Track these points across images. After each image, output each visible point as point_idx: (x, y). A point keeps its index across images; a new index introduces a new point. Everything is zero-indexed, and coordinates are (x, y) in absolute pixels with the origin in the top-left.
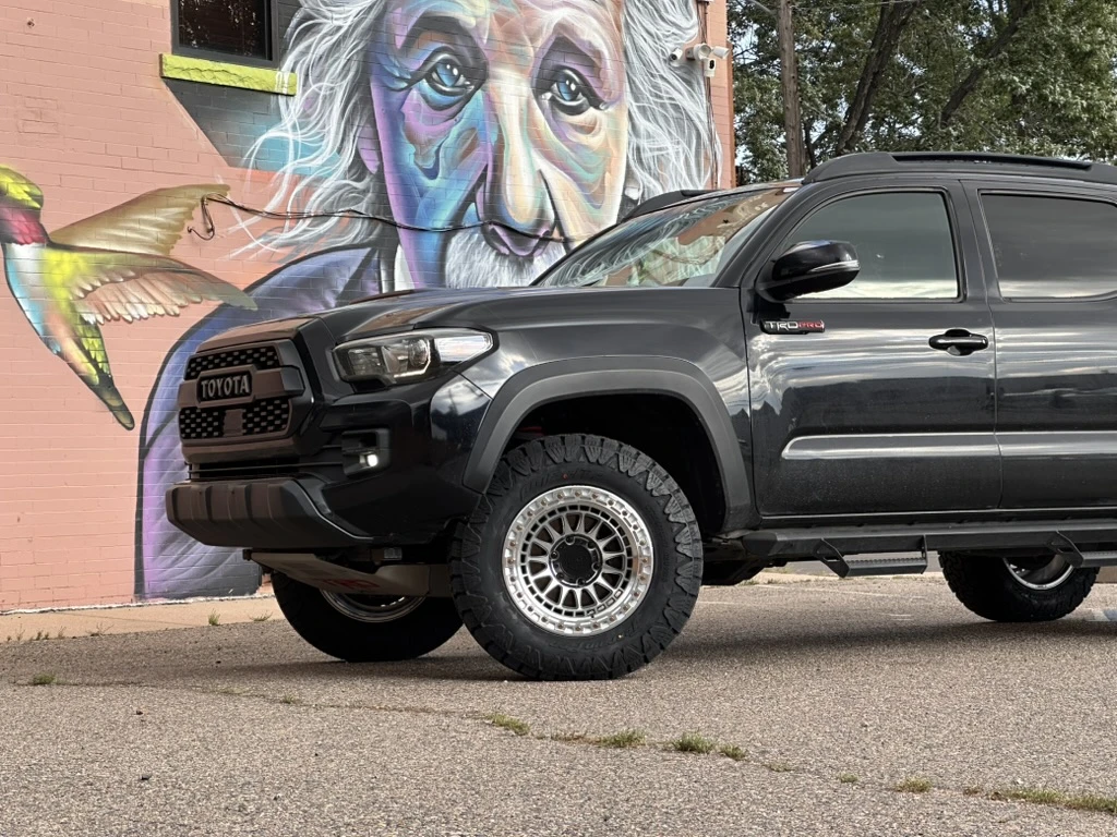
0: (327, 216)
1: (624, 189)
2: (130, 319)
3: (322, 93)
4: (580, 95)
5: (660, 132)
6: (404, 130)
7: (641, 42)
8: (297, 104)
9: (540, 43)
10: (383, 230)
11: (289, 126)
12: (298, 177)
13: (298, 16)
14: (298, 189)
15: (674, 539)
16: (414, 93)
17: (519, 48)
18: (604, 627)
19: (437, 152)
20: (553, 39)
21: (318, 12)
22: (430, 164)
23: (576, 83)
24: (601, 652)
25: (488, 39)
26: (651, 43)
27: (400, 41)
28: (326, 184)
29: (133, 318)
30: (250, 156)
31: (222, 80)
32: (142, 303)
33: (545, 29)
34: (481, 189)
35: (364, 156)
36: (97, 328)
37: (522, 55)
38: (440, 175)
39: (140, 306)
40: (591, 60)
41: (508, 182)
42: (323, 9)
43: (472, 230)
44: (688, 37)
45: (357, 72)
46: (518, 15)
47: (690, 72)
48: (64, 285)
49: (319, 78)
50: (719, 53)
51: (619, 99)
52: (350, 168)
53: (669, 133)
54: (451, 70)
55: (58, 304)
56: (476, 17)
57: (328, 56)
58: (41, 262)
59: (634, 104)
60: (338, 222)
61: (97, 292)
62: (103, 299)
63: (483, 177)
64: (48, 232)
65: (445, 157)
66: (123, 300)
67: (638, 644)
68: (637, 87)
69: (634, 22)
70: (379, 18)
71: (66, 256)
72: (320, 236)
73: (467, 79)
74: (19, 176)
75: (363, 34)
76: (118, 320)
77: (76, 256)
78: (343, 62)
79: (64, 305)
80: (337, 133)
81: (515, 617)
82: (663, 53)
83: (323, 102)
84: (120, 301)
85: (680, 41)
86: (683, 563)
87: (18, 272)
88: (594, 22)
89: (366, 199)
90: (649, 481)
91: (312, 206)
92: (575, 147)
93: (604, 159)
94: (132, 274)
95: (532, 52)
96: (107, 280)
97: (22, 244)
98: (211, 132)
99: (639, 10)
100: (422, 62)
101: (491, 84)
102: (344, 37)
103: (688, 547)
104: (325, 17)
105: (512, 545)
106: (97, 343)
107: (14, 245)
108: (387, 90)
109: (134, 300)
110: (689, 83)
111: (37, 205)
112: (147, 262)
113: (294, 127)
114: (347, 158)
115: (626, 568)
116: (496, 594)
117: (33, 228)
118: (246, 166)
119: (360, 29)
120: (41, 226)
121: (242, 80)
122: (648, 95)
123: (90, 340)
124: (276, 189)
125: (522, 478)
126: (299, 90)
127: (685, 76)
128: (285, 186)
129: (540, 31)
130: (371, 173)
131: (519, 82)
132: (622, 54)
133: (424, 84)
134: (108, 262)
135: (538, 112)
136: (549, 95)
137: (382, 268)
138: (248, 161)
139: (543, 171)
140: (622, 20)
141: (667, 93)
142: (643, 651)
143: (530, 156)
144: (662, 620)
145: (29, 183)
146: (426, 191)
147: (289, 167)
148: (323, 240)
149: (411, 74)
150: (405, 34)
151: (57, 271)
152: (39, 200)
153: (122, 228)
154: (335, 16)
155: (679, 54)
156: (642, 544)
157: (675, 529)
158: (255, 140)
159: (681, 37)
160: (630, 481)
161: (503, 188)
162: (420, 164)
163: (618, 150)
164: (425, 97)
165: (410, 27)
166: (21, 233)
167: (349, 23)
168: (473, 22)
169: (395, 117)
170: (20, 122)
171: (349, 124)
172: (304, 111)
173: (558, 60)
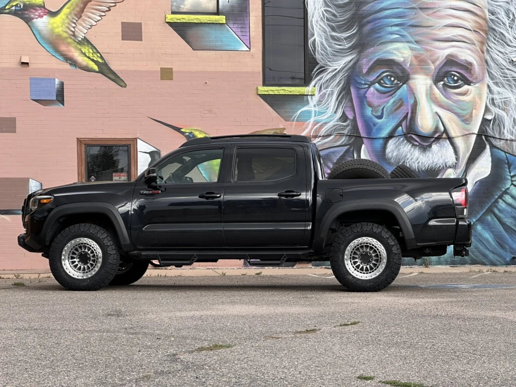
0: (329, 135)
1: (484, 116)
3: (328, 93)
5: (506, 91)
6: (366, 102)
8: (316, 98)
9: (438, 63)
10: (356, 139)
11: (312, 105)
12: (316, 123)
13: (317, 67)
14: (315, 127)
16: (372, 89)
17: (427, 66)
19: (383, 109)
20: (445, 61)
21: (327, 65)
22: (379, 114)
23: (457, 77)
25: (410, 65)
27: (365, 71)
28: (328, 125)
30: (295, 117)
31: (282, 93)
33: (440, 58)
34: (405, 121)
35: (347, 113)
37: (428, 69)
38: (384, 117)
40: (468, 67)
41: (419, 118)
42: (329, 63)
43: (400, 137)
45: (344, 84)
46: (426, 54)
49: (327, 87)
52: (340, 118)
53: (511, 90)
54: (390, 78)
56: (403, 57)
57: (331, 79)
59: (491, 81)
60: (334, 137)
63: (406, 117)
65: (387, 111)
68: (493, 75)
69: (492, 49)
70: (355, 64)
72: (326, 143)
73: (398, 81)
74: (201, 131)
75: (347, 70)
78: (337, 81)
80: (334, 106)
82: (509, 59)
83: (328, 96)
88: (469, 52)
89: (347, 129)
91: (323, 132)
93: (473, 105)
95: (433, 67)
98: (278, 110)
99: (495, 44)
100: (375, 77)
101: (411, 82)
102: (338, 72)
104: (330, 66)
108: (358, 89)
113: (315, 106)
114: (339, 114)
118: (293, 121)
119: (346, 68)
121: (290, 92)
122: (499, 77)
124: (306, 128)
126: (316, 93)
128: (310, 126)
129: (437, 59)
130: (350, 119)
131: (426, 79)
132: (484, 62)
133: (377, 85)
135: (436, 90)
136: (442, 83)
137: (355, 153)
138: (294, 119)
139: (438, 112)
140: (485, 49)
143: (431, 107)
145: (205, 133)
146: (377, 124)
147: (312, 120)
148: (327, 144)
149: (370, 82)
150: (368, 67)
154: (334, 65)
158: (297, 111)
161: (416, 120)
162: (374, 114)
163: (481, 101)
164: (377, 90)
165: (370, 65)
167: (341, 67)
168: (402, 59)
169: (362, 99)
170: (202, 114)
171: (340, 103)
172: (319, 100)
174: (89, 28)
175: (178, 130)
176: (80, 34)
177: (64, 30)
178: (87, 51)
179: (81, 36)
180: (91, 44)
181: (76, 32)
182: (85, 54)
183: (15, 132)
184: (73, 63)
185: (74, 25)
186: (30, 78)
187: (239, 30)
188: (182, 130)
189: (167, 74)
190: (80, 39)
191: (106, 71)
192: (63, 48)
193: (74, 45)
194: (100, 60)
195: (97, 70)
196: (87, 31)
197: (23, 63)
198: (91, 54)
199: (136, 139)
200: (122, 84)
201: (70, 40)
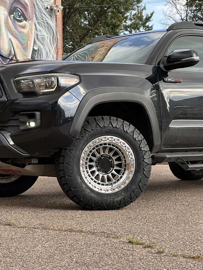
1: (33, 46)
4: (21, 17)
5: (43, 30)
7: (38, 3)
15: (143, 157)
18: (117, 190)
23: (20, 13)
24: (116, 199)
26: (41, 3)
37: (6, 2)
40: (25, 6)
41: (1, 41)
44: (51, 2)
47: (51, 13)
50: (60, 8)
51: (32, 19)
53: (45, 30)
67: (129, 197)
68: (37, 16)
81: (84, 186)
82: (44, 7)
85: (49, 4)
86: (146, 166)
90: (134, 135)
92: (20, 32)
93: (28, 37)
95: (8, 2)
103: (148, 160)
105: (83, 158)
110: (51, 16)
115: (124, 167)
116: (77, 177)
122: (40, 19)
125: (88, 132)
127: (50, 14)
131: (4, 10)
132: (33, 5)
135: (10, 20)
136: (13, 15)
139: (11, 39)
141: (45, 19)
142: (131, 199)
143: (7, 34)
144: (138, 187)
155: (49, 7)
156: (131, 158)
157: (144, 153)
159: (49, 2)
160: (127, 135)
163: (32, 34)
173: (15, 5)
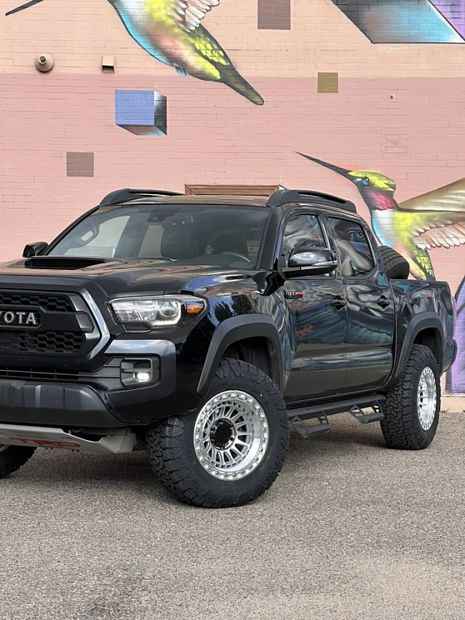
2: (448, 246)
29: (450, 246)
32: (456, 237)
36: (426, 251)
39: (455, 240)
48: (407, 230)
55: (403, 239)
58: (393, 219)
61: (427, 233)
62: (431, 236)
64: (398, 203)
66: (444, 236)
71: (409, 215)
76: (440, 247)
77: (414, 214)
79: (406, 240)
84: (442, 237)
87: (379, 224)
94: (450, 222)
96: (434, 226)
97: (382, 210)
106: (426, 259)
107: (377, 211)
109: (450, 236)
111: (392, 190)
112: (461, 216)
117: (389, 201)
120: (394, 200)
123: (422, 258)
134: (435, 217)
145: (388, 179)
151: (402, 223)
152: (394, 187)
153: (445, 198)
166: (382, 205)
170: (384, 148)
174: (208, 11)
175: (344, 173)
176: (192, 20)
177: (169, 14)
178: (203, 47)
179: (194, 23)
180: (211, 37)
181: (186, 18)
182: (199, 52)
183: (93, 176)
184: (182, 66)
185: (184, 6)
186: (116, 91)
187: (449, 9)
188: (350, 173)
189: (328, 82)
190: (193, 28)
191: (232, 80)
192: (166, 43)
193: (184, 38)
194: (223, 62)
195: (219, 77)
196: (203, 15)
197: (105, 67)
198: (209, 52)
199: (277, 186)
200: (257, 99)
201: (177, 30)
